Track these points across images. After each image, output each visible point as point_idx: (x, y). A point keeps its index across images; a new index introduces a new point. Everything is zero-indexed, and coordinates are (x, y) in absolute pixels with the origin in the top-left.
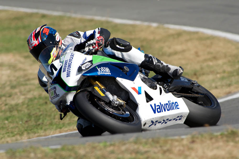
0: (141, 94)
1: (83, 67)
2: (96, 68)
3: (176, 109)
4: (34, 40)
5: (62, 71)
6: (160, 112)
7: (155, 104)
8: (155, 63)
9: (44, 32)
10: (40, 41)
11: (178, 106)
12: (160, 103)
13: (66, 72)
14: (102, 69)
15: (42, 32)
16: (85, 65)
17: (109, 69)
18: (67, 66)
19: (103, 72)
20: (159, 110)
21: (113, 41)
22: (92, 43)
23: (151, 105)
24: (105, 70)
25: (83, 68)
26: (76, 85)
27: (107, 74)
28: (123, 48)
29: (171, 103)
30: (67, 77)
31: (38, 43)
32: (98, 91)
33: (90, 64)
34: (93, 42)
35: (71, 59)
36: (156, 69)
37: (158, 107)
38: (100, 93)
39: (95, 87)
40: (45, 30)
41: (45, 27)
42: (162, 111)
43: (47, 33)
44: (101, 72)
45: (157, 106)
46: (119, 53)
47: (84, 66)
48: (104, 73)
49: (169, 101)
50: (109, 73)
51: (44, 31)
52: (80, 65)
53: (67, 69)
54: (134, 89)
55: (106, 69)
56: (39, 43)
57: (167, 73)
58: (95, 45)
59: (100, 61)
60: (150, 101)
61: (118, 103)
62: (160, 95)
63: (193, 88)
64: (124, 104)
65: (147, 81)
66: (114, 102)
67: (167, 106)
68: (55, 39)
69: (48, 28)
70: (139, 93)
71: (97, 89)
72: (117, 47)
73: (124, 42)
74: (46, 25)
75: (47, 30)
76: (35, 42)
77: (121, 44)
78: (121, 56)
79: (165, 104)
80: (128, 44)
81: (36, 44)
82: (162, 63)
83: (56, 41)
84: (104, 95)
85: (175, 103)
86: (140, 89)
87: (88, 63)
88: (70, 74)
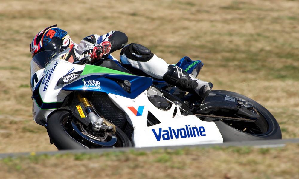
0: (141, 115)
1: (66, 79)
2: (83, 80)
3: (199, 135)
4: (35, 45)
5: (42, 83)
6: (168, 138)
7: (160, 130)
8: (179, 77)
9: (47, 35)
10: (41, 46)
11: (204, 131)
12: (170, 128)
13: (45, 84)
14: (90, 83)
15: (45, 34)
16: (70, 77)
17: (99, 83)
18: (47, 77)
20: (166, 137)
21: (129, 48)
22: (88, 50)
23: (154, 130)
24: (93, 83)
25: (65, 81)
26: (56, 102)
28: (141, 56)
29: (190, 128)
30: (44, 90)
31: (38, 48)
32: (79, 111)
33: (77, 75)
34: (90, 48)
35: (54, 68)
36: (181, 85)
37: (166, 133)
38: (80, 114)
39: (77, 106)
40: (50, 32)
41: (51, 29)
42: (172, 138)
43: (51, 36)
45: (164, 131)
46: (136, 62)
47: (67, 78)
48: (91, 88)
49: (188, 126)
50: (98, 88)
51: (48, 33)
52: (62, 76)
53: (46, 81)
54: (132, 109)
55: (95, 82)
56: (40, 48)
57: (194, 90)
58: (92, 52)
59: (92, 72)
60: (153, 125)
61: (100, 127)
62: (173, 117)
63: (238, 110)
64: (113, 128)
65: (156, 99)
66: (95, 126)
67: (183, 131)
68: (62, 44)
69: (55, 30)
70: (138, 114)
71: (79, 108)
72: (133, 55)
73: (142, 49)
74: (55, 26)
75: (53, 32)
76: (35, 47)
77: (138, 51)
78: (138, 67)
79: (178, 129)
80: (148, 51)
81: (36, 50)
82: (190, 77)
83: (62, 47)
84: (85, 117)
85: (200, 128)
86: (141, 108)
87: (74, 75)
88: (47, 87)
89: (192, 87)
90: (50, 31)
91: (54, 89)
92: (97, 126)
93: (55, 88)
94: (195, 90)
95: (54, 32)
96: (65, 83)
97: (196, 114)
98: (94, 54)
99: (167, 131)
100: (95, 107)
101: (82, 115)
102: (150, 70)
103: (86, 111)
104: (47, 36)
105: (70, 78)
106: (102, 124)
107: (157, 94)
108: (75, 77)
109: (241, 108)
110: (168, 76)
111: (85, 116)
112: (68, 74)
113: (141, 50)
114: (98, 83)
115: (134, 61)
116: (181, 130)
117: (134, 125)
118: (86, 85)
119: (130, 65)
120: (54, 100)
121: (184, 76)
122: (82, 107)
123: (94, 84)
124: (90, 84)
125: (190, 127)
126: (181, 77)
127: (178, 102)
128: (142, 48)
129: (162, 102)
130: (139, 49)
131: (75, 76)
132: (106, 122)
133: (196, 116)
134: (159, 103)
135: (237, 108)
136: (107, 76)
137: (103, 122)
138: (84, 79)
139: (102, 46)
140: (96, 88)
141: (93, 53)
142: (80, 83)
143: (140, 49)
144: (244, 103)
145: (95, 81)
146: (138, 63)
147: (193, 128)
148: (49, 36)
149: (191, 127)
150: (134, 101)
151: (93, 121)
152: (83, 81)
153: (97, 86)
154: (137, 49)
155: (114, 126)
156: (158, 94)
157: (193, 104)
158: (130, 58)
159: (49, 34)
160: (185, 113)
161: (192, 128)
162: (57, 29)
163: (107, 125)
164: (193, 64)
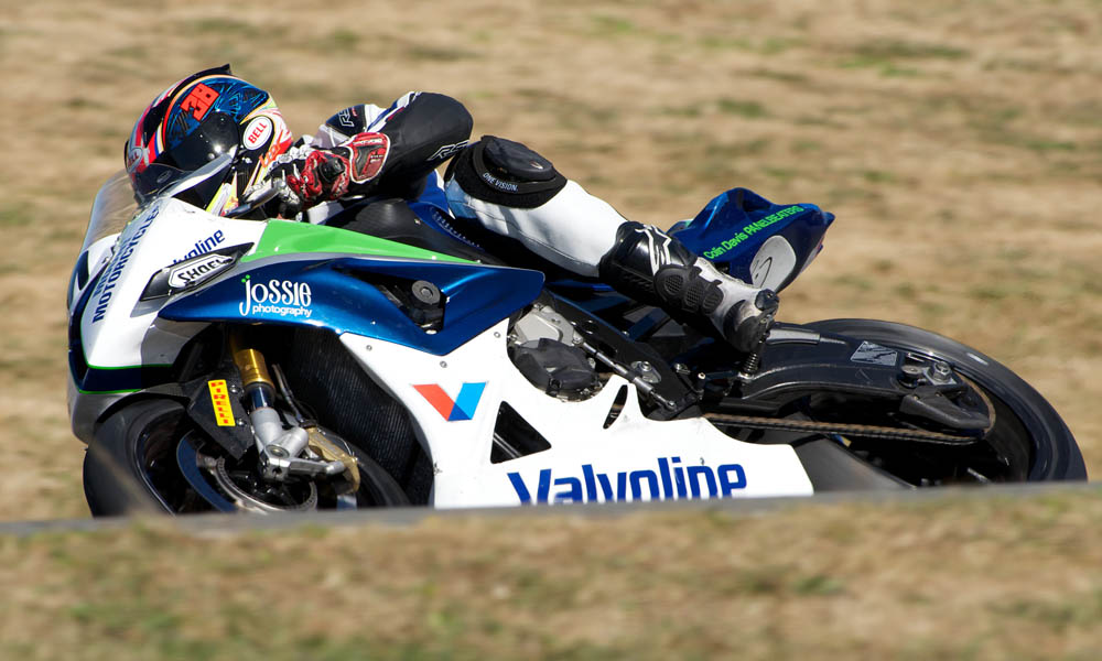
0: (468, 419)
1: (180, 276)
2: (243, 281)
4: (138, 144)
5: (95, 291)
7: (545, 476)
8: (655, 268)
9: (185, 106)
10: (161, 149)
11: (742, 483)
12: (588, 469)
13: (101, 294)
14: (270, 291)
16: (196, 267)
17: (309, 293)
19: (271, 305)
23: (516, 479)
24: (282, 292)
25: (175, 282)
26: (140, 364)
27: (288, 314)
28: (514, 188)
29: (679, 471)
30: (95, 319)
31: (150, 156)
32: (214, 401)
33: (225, 262)
35: (140, 233)
37: (568, 488)
38: (217, 413)
39: (210, 383)
40: (198, 95)
41: (203, 83)
43: (198, 109)
44: (258, 304)
45: (558, 482)
46: (495, 209)
47: (184, 271)
48: (273, 309)
49: (670, 461)
50: (302, 310)
51: (188, 100)
52: (164, 265)
53: (107, 283)
54: (433, 393)
55: (292, 289)
56: (154, 157)
60: (518, 457)
61: (284, 464)
62: (606, 426)
63: (902, 396)
64: (347, 469)
65: (539, 358)
66: (267, 459)
67: (644, 483)
68: (239, 141)
69: (215, 86)
70: (457, 413)
71: (219, 390)
72: (484, 183)
73: (520, 161)
74: (225, 69)
75: (208, 96)
76: (139, 152)
77: (503, 166)
78: (504, 228)
79: (625, 474)
80: (541, 168)
81: (142, 162)
82: (699, 270)
83: (241, 152)
84: (234, 424)
85: (723, 470)
86: (473, 391)
87: (214, 259)
88: (106, 306)
89: (700, 306)
90: (195, 92)
91: (131, 316)
92: (273, 461)
93: (134, 314)
94: (713, 320)
95: (214, 94)
96: (176, 290)
97: (710, 415)
98: (307, 180)
99: (575, 482)
100: (291, 384)
101: (225, 415)
102: (548, 240)
103: (246, 403)
104: (183, 111)
105: (196, 273)
106: (302, 454)
107: (556, 337)
108: (218, 266)
109: (915, 391)
110: (613, 263)
111: (236, 419)
112: (193, 255)
113: (514, 164)
114: (302, 293)
115: (490, 205)
116: (636, 476)
117: (438, 456)
118: (252, 298)
119: (477, 222)
120: (133, 359)
121: (672, 266)
122: (229, 388)
123: (284, 296)
124: (271, 296)
125: (677, 465)
126: (663, 267)
127: (645, 369)
128: (521, 155)
129: (566, 368)
130: (505, 161)
131: (219, 262)
132: (321, 447)
133: (710, 420)
134: (551, 370)
135: (898, 389)
136: (345, 266)
137: (307, 445)
138: (248, 277)
139: (348, 151)
140: (294, 312)
141: (302, 176)
142: (231, 290)
143: (513, 159)
144: (931, 372)
145: (290, 285)
146: (502, 212)
147: (693, 471)
148: (191, 112)
149: (684, 465)
150: (444, 365)
151: (262, 441)
152: (245, 284)
153: (297, 303)
154: (500, 160)
155: (354, 460)
156: (561, 335)
157: (700, 376)
158: (475, 195)
159: (190, 103)
160: (663, 409)
161: (688, 468)
162: (226, 83)
163: (321, 457)
164: (773, 219)
